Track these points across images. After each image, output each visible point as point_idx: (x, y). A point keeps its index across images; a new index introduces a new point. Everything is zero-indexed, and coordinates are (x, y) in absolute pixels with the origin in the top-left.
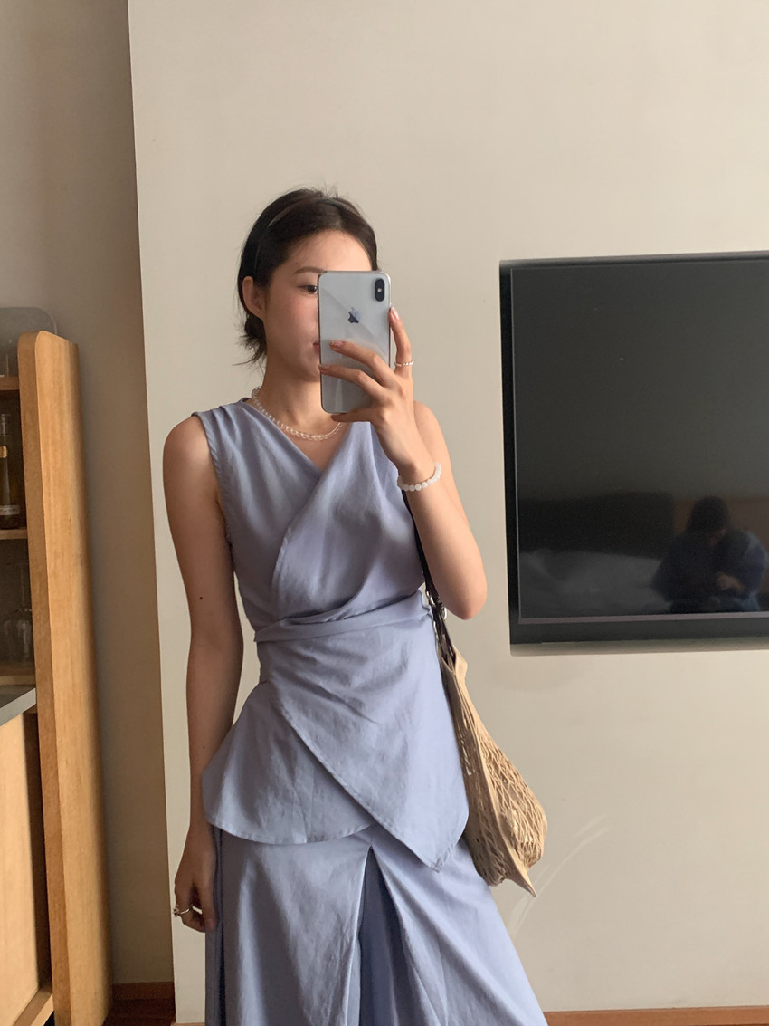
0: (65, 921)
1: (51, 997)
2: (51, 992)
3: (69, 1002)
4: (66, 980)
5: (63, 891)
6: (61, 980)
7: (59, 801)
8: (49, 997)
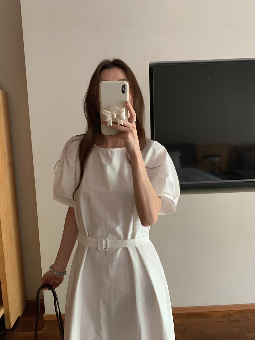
0: (6, 285)
1: (3, 308)
2: (3, 307)
3: (8, 310)
4: (7, 303)
5: (5, 275)
7: (2, 246)
8: (2, 309)
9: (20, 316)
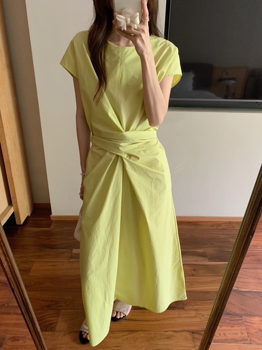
0: (14, 187)
2: (12, 206)
3: (18, 209)
4: (16, 203)
6: (15, 203)
9: (29, 215)
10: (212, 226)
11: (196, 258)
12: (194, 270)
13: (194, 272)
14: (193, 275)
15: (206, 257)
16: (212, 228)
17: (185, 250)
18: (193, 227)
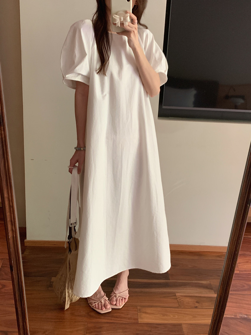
10: (219, 256)
11: (199, 290)
12: (197, 302)
13: (197, 305)
14: (196, 307)
15: (212, 289)
16: (218, 259)
17: (187, 281)
18: (196, 258)
